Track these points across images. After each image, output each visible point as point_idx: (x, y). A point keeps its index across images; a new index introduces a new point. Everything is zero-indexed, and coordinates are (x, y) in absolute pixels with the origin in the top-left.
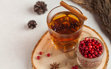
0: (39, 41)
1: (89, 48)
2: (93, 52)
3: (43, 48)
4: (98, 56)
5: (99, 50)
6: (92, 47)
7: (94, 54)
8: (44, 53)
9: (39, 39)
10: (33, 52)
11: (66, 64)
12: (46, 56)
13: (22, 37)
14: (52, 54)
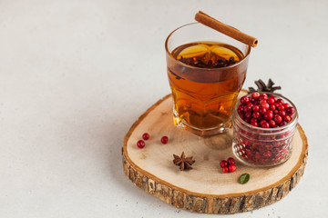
0: (142, 117)
1: (261, 108)
2: (271, 115)
3: (151, 129)
4: (284, 125)
5: (284, 113)
6: (268, 106)
7: (273, 119)
8: (153, 137)
9: (142, 113)
10: (128, 135)
11: (206, 158)
12: (157, 142)
13: (99, 116)
14: (172, 140)
